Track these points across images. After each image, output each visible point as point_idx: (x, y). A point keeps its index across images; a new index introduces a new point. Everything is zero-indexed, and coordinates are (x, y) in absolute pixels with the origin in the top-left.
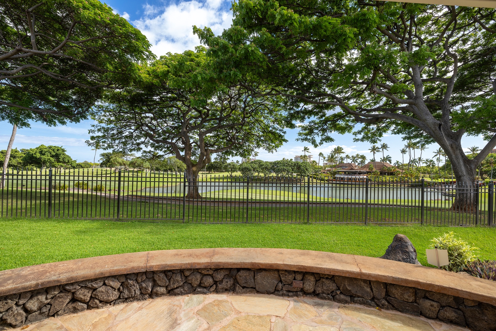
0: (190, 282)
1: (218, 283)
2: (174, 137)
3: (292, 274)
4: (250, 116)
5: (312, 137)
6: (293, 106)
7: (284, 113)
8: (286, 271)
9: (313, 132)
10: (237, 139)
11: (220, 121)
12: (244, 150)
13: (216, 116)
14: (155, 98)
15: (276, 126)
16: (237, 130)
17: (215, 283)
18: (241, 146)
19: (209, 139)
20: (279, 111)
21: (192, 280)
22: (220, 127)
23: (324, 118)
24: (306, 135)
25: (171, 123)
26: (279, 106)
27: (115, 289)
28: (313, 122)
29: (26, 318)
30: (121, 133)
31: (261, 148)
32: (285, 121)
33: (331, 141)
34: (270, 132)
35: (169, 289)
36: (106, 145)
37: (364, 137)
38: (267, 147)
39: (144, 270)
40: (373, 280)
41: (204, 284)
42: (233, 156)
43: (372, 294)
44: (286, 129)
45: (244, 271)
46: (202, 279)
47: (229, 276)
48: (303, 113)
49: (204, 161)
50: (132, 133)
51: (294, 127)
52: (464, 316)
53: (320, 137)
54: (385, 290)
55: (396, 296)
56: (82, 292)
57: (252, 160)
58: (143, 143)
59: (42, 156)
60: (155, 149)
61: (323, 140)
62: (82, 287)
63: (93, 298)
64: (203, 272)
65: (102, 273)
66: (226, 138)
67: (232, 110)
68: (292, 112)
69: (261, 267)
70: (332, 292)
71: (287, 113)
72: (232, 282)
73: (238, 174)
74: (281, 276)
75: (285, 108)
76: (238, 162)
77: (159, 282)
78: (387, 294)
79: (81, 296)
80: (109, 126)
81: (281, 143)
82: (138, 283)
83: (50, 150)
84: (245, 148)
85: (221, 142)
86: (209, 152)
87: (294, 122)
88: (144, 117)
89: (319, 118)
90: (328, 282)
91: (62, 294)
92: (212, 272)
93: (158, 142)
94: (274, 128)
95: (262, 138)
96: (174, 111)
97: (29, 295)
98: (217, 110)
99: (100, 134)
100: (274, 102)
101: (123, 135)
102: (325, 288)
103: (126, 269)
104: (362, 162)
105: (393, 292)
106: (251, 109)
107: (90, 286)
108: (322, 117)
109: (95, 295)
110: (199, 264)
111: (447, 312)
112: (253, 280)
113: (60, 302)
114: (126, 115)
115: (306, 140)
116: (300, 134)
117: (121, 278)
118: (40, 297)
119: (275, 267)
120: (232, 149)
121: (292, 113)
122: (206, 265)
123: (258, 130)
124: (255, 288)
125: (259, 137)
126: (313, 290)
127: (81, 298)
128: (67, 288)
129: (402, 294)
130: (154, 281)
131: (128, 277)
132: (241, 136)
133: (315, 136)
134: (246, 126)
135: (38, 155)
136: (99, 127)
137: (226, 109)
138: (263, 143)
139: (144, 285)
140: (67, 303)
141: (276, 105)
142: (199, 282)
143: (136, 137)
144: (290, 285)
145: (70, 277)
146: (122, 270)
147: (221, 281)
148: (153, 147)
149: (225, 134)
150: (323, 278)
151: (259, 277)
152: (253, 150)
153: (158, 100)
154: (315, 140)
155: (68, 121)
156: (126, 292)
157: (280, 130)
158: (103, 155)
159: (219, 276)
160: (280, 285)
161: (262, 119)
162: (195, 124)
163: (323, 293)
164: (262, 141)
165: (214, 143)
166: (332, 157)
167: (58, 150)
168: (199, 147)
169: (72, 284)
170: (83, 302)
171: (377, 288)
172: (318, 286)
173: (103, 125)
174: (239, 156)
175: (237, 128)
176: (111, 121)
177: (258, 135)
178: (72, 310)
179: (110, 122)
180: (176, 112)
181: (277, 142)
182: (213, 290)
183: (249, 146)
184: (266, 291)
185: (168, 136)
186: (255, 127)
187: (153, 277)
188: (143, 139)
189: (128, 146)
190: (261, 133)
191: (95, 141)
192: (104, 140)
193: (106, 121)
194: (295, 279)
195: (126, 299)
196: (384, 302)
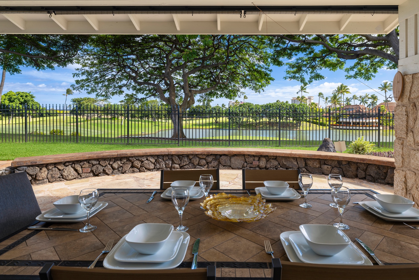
0: (193, 162)
1: (209, 163)
2: (156, 79)
3: (252, 157)
4: (234, 55)
5: (301, 74)
6: (279, 43)
7: (270, 51)
8: (249, 155)
9: (301, 70)
10: (222, 79)
11: (203, 61)
12: (229, 91)
13: (199, 55)
14: (138, 39)
15: (261, 63)
16: (221, 69)
17: (207, 163)
18: (226, 87)
19: (192, 79)
20: (264, 48)
21: (194, 161)
22: (204, 66)
23: (312, 54)
24: (295, 73)
25: (153, 64)
26: (264, 43)
27: (152, 163)
28: (300, 59)
29: (113, 172)
30: (104, 76)
31: (247, 88)
32: (271, 59)
33: (321, 79)
34: (255, 70)
35: (181, 166)
36: (90, 89)
37: (356, 74)
38: (254, 87)
39: (167, 154)
40: (298, 157)
41: (201, 163)
42: (217, 97)
43: (297, 165)
44: (272, 67)
45: (224, 156)
46: (199, 161)
47: (215, 159)
48: (290, 49)
49: (188, 102)
50: (115, 76)
51: (282, 65)
52: (343, 171)
53: (309, 74)
54: (304, 162)
55: (310, 165)
56: (137, 162)
57: (241, 103)
58: (125, 85)
59: (11, 104)
60: (137, 92)
61: (312, 78)
62: (137, 159)
63: (142, 166)
64: (200, 156)
65: (146, 153)
66: (210, 78)
67: (216, 49)
68: (278, 49)
69: (234, 153)
70: (276, 167)
71: (272, 50)
72: (217, 163)
73: (225, 120)
74: (246, 158)
75: (270, 45)
76: (223, 105)
77: (175, 161)
78: (306, 165)
79: (136, 165)
80: (92, 69)
81: (268, 82)
82: (164, 161)
83: (19, 97)
84: (231, 88)
85: (205, 82)
86: (193, 93)
87: (281, 59)
88: (126, 59)
89: (307, 54)
90: (273, 161)
91: (128, 162)
92: (205, 157)
93: (140, 84)
94: (259, 66)
95: (248, 77)
96: (155, 51)
97: (114, 160)
98: (200, 49)
99: (84, 77)
100: (258, 39)
101: (106, 78)
102: (272, 164)
103: (158, 152)
104: (373, 103)
105: (309, 163)
106: (235, 47)
107: (141, 160)
108: (310, 53)
109: (143, 165)
110: (197, 151)
111: (334, 169)
112: (229, 162)
113: (127, 166)
114: (109, 58)
115: (294, 79)
116: (288, 72)
117: (155, 157)
118: (118, 162)
119: (242, 153)
120: (216, 90)
121: (278, 51)
122: (202, 152)
123: (244, 69)
124: (231, 166)
125: (245, 76)
126: (264, 166)
127: (136, 166)
128: (130, 159)
129: (313, 164)
130: (173, 161)
131: (158, 157)
132: (226, 76)
133: (303, 74)
134: (231, 64)
135: (7, 102)
136: (83, 71)
137: (209, 48)
138: (249, 83)
139: (167, 162)
140: (129, 167)
141: (261, 43)
142: (198, 162)
143: (118, 79)
144: (251, 163)
145: (131, 153)
146: (156, 152)
147: (211, 162)
148: (135, 89)
149: (209, 74)
150: (271, 159)
151: (233, 159)
152: (238, 91)
153: (139, 41)
154: (304, 78)
155: (55, 65)
156: (158, 165)
157: (266, 69)
158: (74, 101)
159: (209, 159)
160: (245, 164)
161: (247, 56)
162: (178, 64)
163: (271, 167)
164: (248, 80)
165: (198, 84)
166: (335, 97)
167: (26, 96)
168: (183, 87)
169: (132, 157)
170: (137, 168)
171: (300, 162)
172: (268, 164)
173: (87, 68)
174: (224, 97)
175: (221, 67)
176: (95, 64)
177: (243, 74)
178: (132, 171)
179: (93, 65)
180: (157, 52)
181: (263, 81)
182: (206, 167)
183: (234, 86)
184: (237, 168)
185: (150, 77)
186: (240, 66)
187: (172, 158)
188: (124, 82)
189: (110, 90)
190: (247, 72)
191: (80, 85)
192: (88, 84)
193: (89, 64)
194: (254, 160)
195: (158, 169)
196: (304, 169)
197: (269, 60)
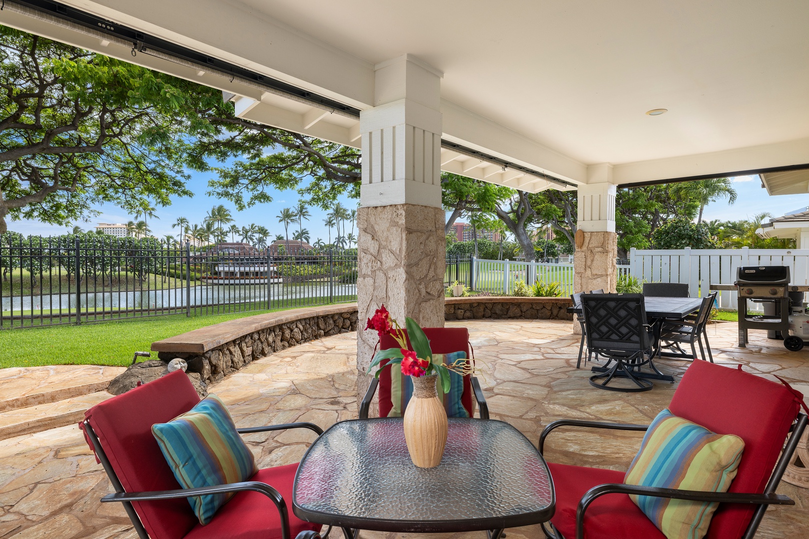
4: (119, 135)
5: (237, 190)
9: (238, 183)
24: (226, 186)
28: (240, 164)
33: (267, 201)
34: (150, 172)
48: (226, 145)
53: (250, 191)
61: (254, 198)
89: (251, 158)
108: (255, 157)
115: (225, 196)
116: (214, 184)
133: (241, 190)
154: (241, 197)
197: (185, 155)
